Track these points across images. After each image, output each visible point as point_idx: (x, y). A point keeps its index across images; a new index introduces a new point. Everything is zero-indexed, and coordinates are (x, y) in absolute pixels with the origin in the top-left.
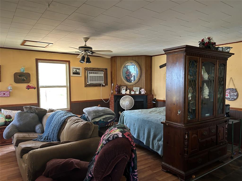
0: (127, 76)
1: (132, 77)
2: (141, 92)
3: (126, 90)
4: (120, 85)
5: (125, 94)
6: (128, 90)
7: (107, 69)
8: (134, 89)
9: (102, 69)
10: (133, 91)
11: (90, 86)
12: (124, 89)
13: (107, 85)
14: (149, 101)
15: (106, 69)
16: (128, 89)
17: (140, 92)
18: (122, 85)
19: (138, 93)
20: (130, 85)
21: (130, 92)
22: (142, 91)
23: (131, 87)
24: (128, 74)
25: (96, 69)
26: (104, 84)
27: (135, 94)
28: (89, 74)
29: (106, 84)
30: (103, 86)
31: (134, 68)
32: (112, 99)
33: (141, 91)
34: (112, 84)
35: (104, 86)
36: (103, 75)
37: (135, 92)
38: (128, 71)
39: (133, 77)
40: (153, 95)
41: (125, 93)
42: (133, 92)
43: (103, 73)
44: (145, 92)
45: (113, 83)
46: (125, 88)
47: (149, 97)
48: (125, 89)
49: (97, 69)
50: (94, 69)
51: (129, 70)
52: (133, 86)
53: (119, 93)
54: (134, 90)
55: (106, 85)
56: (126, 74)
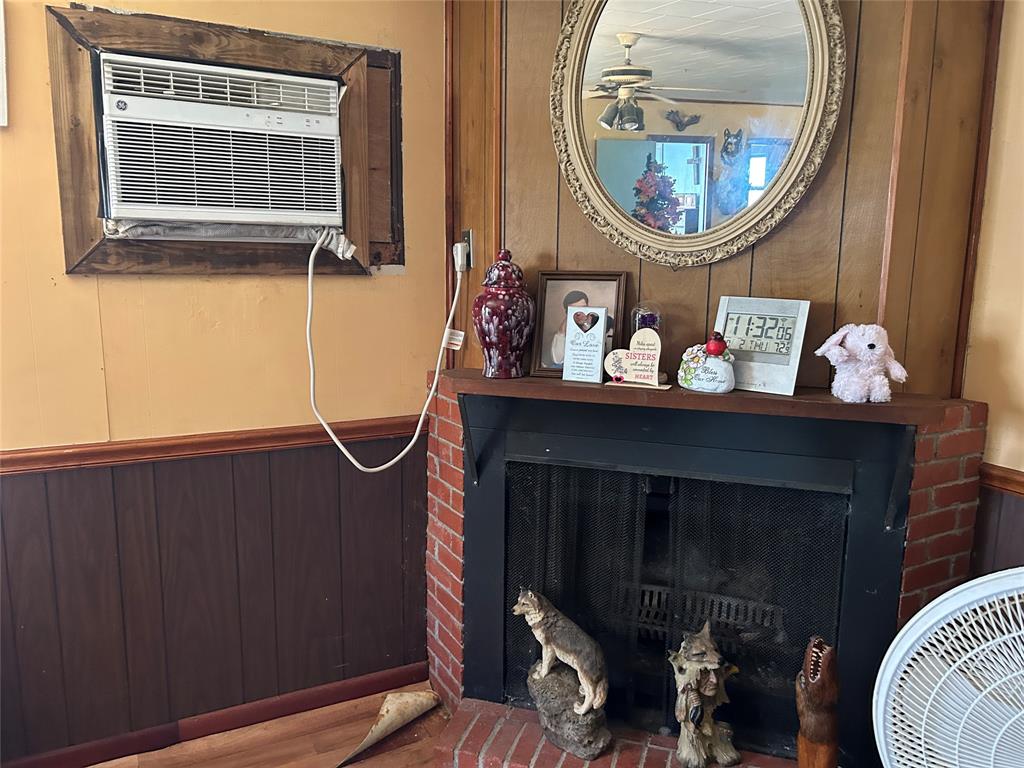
0: (643, 211)
1: (680, 213)
2: (832, 371)
3: (620, 339)
4: (544, 257)
5: (597, 378)
6: (646, 341)
7: (396, 59)
8: (734, 316)
9: (333, 48)
10: (719, 347)
11: (147, 260)
12: (595, 319)
13: (401, 261)
14: (933, 492)
15: (385, 62)
16: (647, 322)
17: (815, 375)
18: (567, 265)
19: (778, 379)
20: (675, 268)
21: (669, 366)
22: (852, 358)
23: (688, 293)
24: (653, 193)
25: (244, 42)
26: (344, 250)
27: (737, 392)
28: (109, 101)
29: (386, 248)
30: (328, 263)
31: (692, 167)
32: (446, 430)
33: (830, 350)
34: (459, 249)
35: (352, 269)
36: (327, 127)
37: (740, 360)
38: (653, 177)
39: (682, 222)
40: (981, 413)
41: (606, 377)
42: (715, 363)
43: (334, 93)
44: (899, 372)
45: (465, 238)
46: (603, 299)
47: (935, 441)
48: (601, 313)
49: (258, 43)
50: (199, 39)
51: (660, 169)
52: (710, 274)
53: (527, 374)
54: (733, 341)
55: (377, 259)
56: (638, 192)
